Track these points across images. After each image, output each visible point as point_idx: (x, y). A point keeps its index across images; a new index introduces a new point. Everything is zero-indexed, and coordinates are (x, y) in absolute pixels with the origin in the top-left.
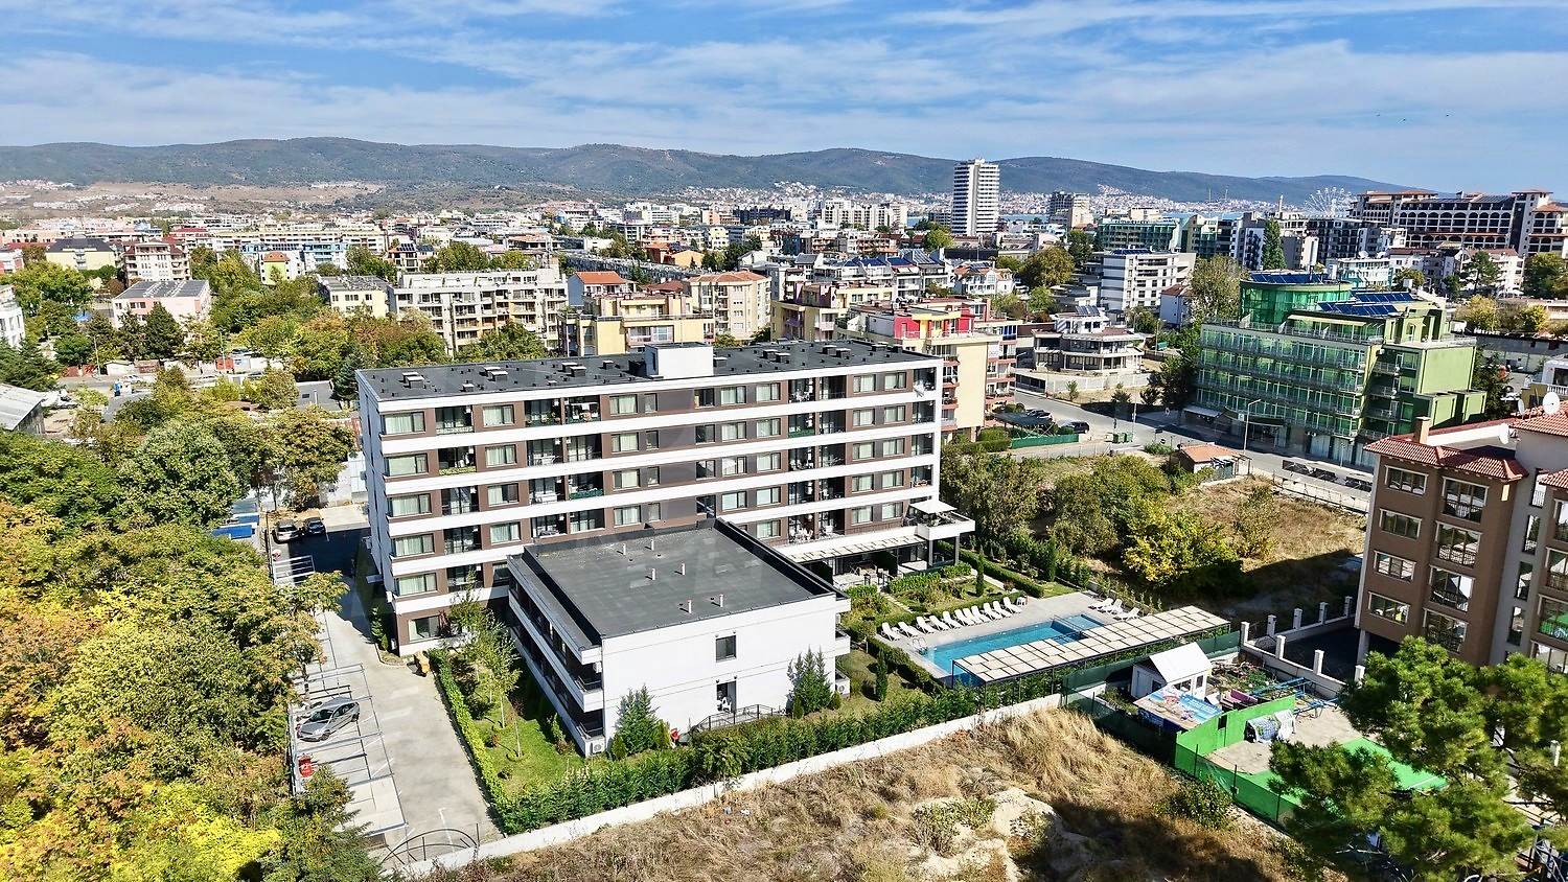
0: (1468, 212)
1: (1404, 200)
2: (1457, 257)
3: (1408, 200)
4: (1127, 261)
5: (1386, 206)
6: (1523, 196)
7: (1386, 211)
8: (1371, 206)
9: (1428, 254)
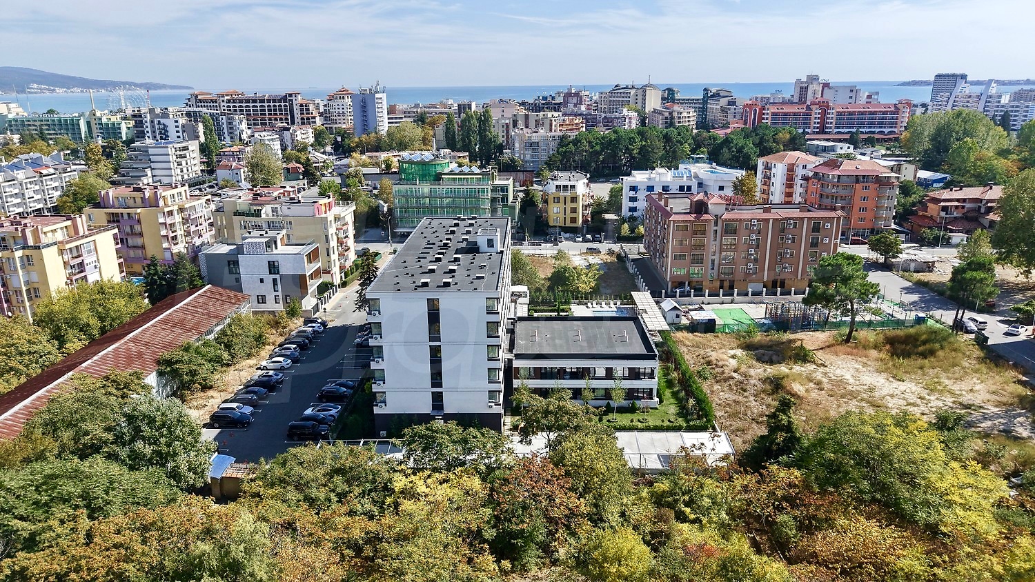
0: (266, 104)
1: (226, 98)
2: (291, 131)
3: (228, 98)
4: (169, 149)
5: (212, 101)
6: (291, 95)
7: (215, 104)
8: (201, 101)
9: (273, 130)
